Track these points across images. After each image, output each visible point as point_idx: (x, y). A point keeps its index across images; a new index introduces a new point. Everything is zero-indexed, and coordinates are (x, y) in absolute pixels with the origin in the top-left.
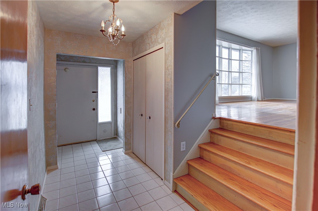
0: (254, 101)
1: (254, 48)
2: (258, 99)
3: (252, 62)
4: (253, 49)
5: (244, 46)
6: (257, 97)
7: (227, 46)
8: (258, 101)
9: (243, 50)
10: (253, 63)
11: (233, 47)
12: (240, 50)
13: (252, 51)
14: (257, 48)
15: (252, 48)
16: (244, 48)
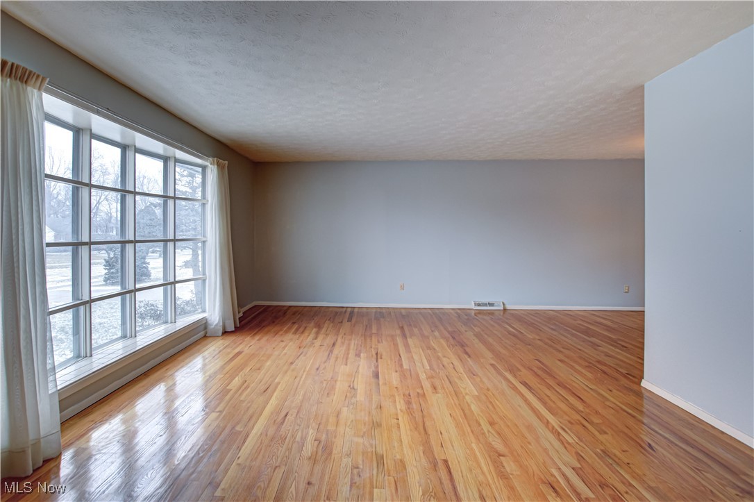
0: (214, 336)
1: (211, 159)
2: (224, 327)
3: (204, 205)
4: (208, 164)
5: (181, 149)
6: (221, 324)
7: (118, 138)
8: (225, 333)
9: (177, 161)
10: (208, 207)
11: (139, 145)
12: (165, 159)
13: (204, 168)
14: (221, 161)
15: (207, 160)
16: (180, 154)
